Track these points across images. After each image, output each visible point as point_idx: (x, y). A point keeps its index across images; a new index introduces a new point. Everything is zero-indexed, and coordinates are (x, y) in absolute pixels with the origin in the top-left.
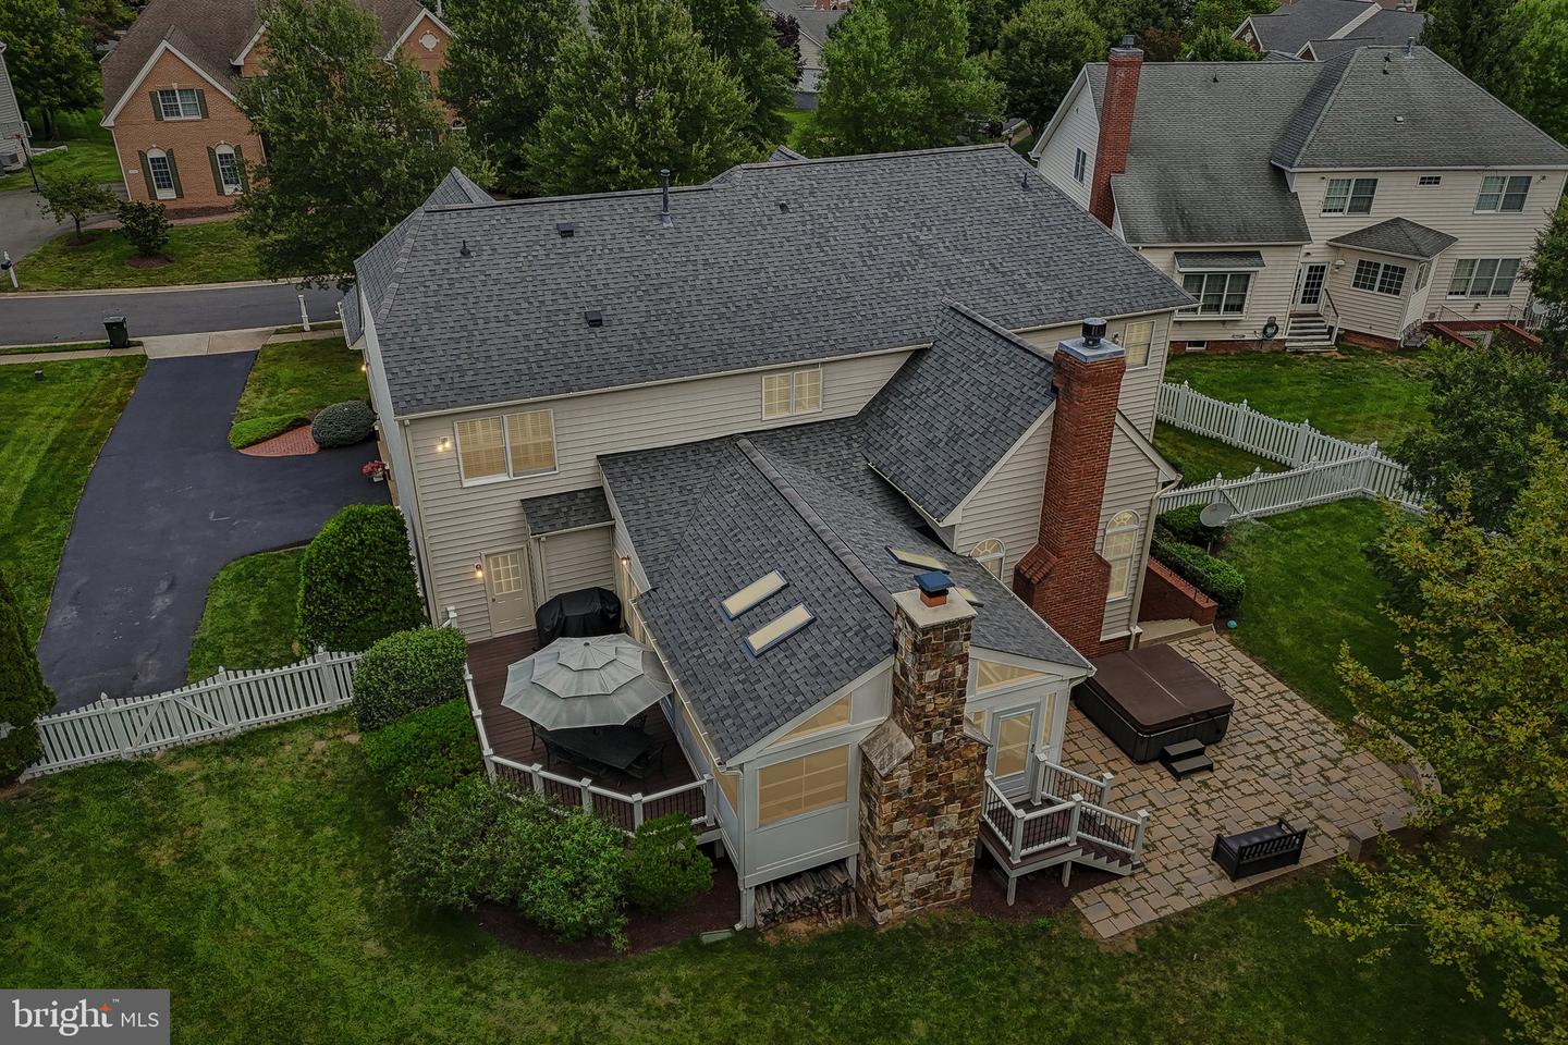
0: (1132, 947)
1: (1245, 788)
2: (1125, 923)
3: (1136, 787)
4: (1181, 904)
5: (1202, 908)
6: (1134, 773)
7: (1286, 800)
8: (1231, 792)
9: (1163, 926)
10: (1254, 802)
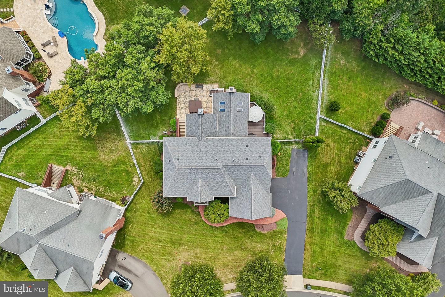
0: (216, 83)
1: (193, 95)
2: (215, 85)
3: (203, 99)
4: (209, 85)
5: (208, 84)
6: (202, 101)
7: (191, 92)
8: (195, 95)
9: (212, 84)
10: (194, 93)
